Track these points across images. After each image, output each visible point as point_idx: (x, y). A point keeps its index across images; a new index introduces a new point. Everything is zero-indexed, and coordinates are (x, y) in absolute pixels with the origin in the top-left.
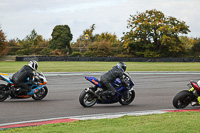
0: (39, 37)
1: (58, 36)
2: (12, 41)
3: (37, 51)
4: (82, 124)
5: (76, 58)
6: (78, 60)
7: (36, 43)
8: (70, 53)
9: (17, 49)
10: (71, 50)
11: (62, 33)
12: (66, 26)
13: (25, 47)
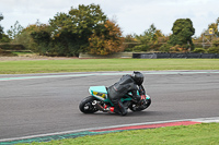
0: (158, 32)
1: (179, 31)
2: (129, 37)
3: (156, 47)
4: (206, 127)
5: (198, 55)
6: (201, 57)
7: (154, 38)
8: (192, 49)
9: (133, 45)
10: (193, 47)
11: (184, 28)
12: (188, 20)
13: (143, 42)
